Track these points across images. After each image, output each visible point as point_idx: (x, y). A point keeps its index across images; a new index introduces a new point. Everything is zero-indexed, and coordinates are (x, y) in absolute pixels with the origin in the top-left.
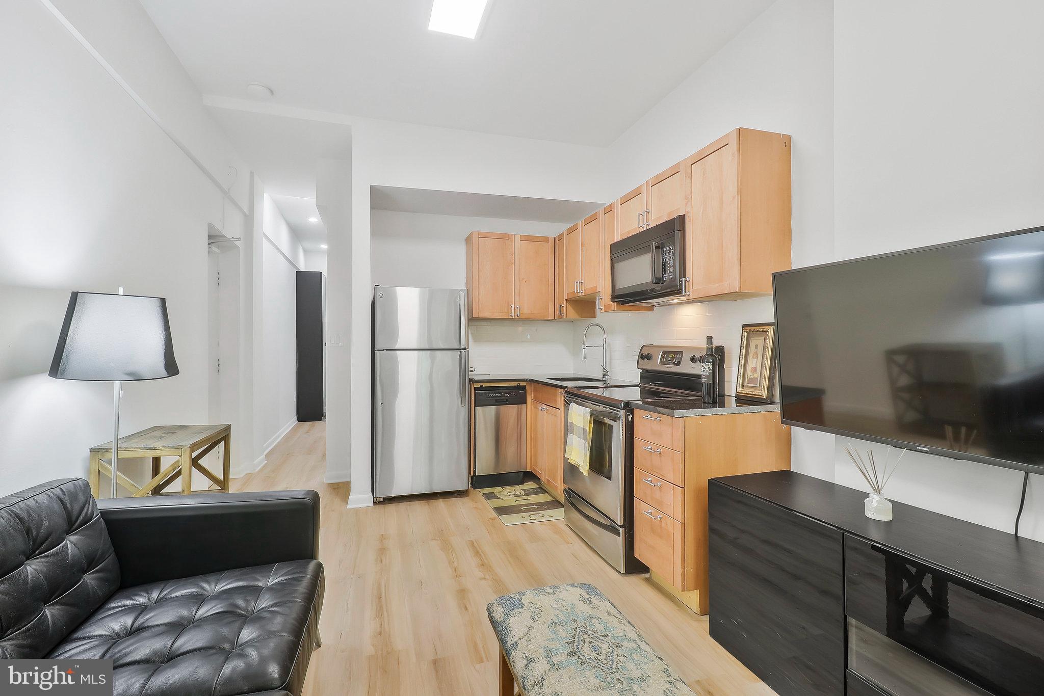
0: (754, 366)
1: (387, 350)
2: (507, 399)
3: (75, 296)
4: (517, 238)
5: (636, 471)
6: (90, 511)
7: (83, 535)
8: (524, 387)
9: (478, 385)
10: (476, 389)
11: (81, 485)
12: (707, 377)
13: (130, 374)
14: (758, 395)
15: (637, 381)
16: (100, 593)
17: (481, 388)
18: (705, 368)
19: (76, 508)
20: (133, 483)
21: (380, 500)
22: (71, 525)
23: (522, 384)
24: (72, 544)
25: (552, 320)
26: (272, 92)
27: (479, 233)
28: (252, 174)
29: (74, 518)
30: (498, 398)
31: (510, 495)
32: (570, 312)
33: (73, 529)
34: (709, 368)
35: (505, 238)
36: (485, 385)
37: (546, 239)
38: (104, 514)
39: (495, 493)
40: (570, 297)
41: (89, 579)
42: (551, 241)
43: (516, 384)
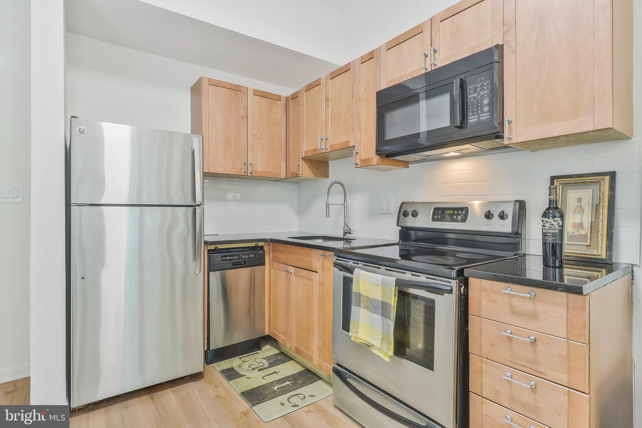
0: (578, 221)
2: (245, 262)
4: (250, 93)
5: (473, 360)
8: (262, 248)
9: (212, 247)
10: (209, 251)
12: (554, 235)
14: (593, 255)
15: (396, 239)
17: (216, 250)
23: (260, 244)
25: (284, 179)
27: (210, 80)
30: (235, 261)
31: (253, 369)
32: (305, 171)
34: (558, 224)
35: (236, 89)
36: (220, 247)
37: (278, 98)
39: (235, 368)
40: (309, 154)
43: (253, 244)
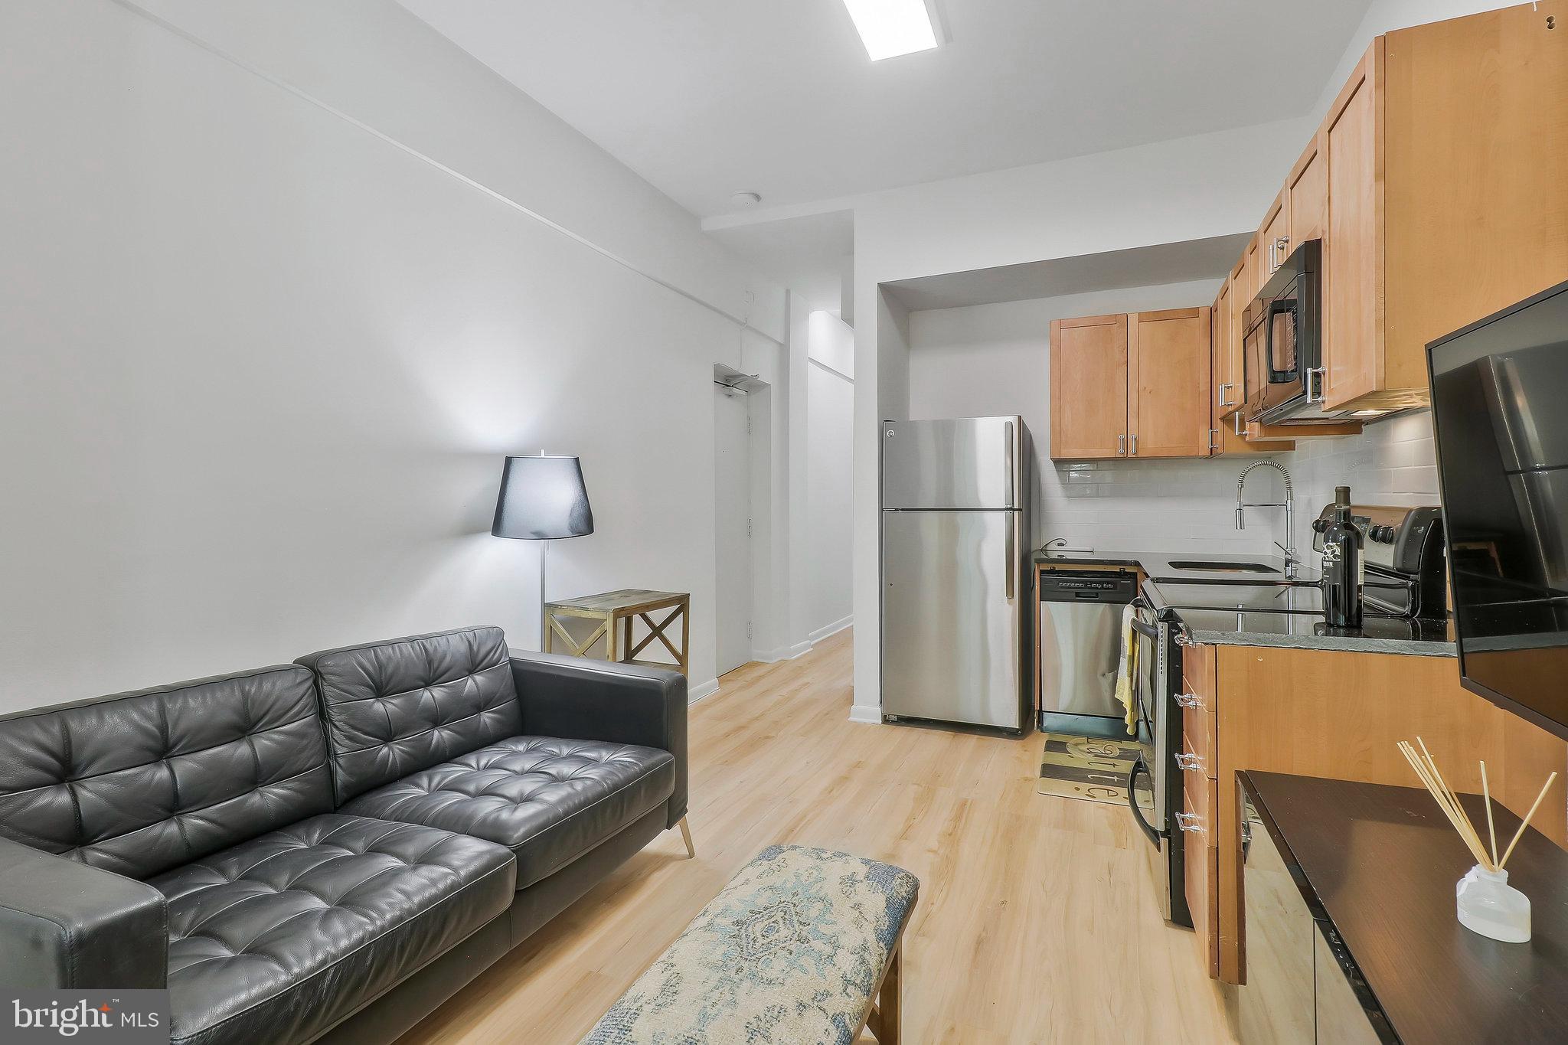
1: (902, 510)
2: (1096, 593)
3: (509, 461)
4: (1133, 320)
5: (1185, 737)
6: (495, 657)
7: (486, 677)
9: (1046, 567)
10: (1042, 572)
11: (494, 633)
13: (535, 533)
16: (491, 731)
17: (1052, 572)
18: (1326, 553)
19: (483, 651)
20: (572, 641)
21: (895, 718)
22: (473, 667)
23: (1130, 570)
24: (473, 684)
25: (1206, 458)
26: (758, 197)
28: (788, 292)
29: (477, 662)
30: (1079, 590)
31: (1089, 752)
33: (477, 670)
34: (1333, 552)
35: (1110, 321)
36: (1058, 567)
37: (1194, 312)
38: (512, 661)
39: (1068, 744)
41: (487, 717)
42: (1204, 317)
43: (1117, 569)
